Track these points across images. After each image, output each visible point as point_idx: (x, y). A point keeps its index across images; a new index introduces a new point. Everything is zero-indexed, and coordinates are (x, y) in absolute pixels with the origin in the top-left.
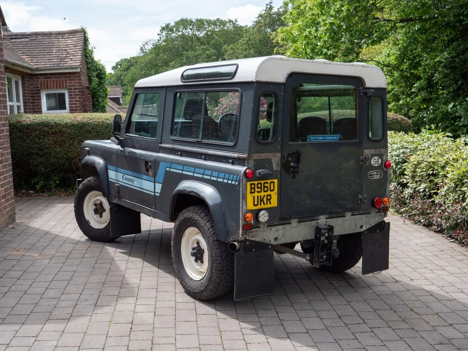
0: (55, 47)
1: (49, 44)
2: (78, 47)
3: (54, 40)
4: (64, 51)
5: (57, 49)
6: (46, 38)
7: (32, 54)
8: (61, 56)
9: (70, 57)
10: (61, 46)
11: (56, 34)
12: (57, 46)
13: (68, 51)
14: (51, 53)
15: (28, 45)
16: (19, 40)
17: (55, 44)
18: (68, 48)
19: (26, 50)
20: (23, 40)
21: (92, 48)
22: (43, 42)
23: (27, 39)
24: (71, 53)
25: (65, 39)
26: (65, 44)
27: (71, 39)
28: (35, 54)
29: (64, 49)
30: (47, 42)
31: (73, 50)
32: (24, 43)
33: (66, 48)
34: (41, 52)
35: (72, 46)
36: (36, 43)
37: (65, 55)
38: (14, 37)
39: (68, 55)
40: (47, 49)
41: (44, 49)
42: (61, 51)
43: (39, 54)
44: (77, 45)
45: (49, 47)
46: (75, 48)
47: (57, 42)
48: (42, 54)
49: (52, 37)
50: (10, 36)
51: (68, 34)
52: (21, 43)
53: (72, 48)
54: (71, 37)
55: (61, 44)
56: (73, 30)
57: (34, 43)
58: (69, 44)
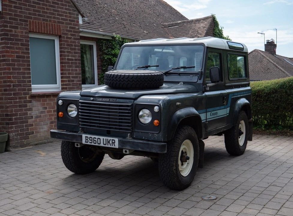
0: (192, 29)
1: (189, 28)
2: (205, 28)
3: (193, 25)
4: (196, 32)
5: (193, 30)
6: (188, 24)
7: (177, 35)
8: (194, 35)
9: (198, 36)
10: (196, 29)
11: (195, 21)
12: (193, 29)
13: (199, 31)
14: (187, 34)
15: (176, 30)
16: (173, 27)
17: (192, 28)
18: (199, 30)
19: (175, 33)
20: (175, 26)
21: (221, 28)
22: (186, 27)
23: (178, 26)
24: (200, 33)
25: (200, 24)
26: (198, 27)
27: (203, 23)
28: (178, 35)
29: (197, 30)
30: (188, 27)
31: (202, 31)
32: (175, 29)
33: (198, 30)
34: (183, 33)
35: (202, 28)
36: (182, 28)
37: (195, 35)
38: (171, 25)
39: (197, 34)
40: (187, 31)
41: (185, 31)
42: (194, 32)
43: (181, 35)
44: (206, 27)
45: (188, 30)
46: (204, 29)
47: (194, 26)
48: (182, 35)
49: (193, 23)
50: (169, 25)
51: (203, 20)
52: (174, 29)
53: (201, 29)
54: (204, 22)
55: (196, 27)
56: (206, 17)
57: (181, 28)
58: (201, 26)
